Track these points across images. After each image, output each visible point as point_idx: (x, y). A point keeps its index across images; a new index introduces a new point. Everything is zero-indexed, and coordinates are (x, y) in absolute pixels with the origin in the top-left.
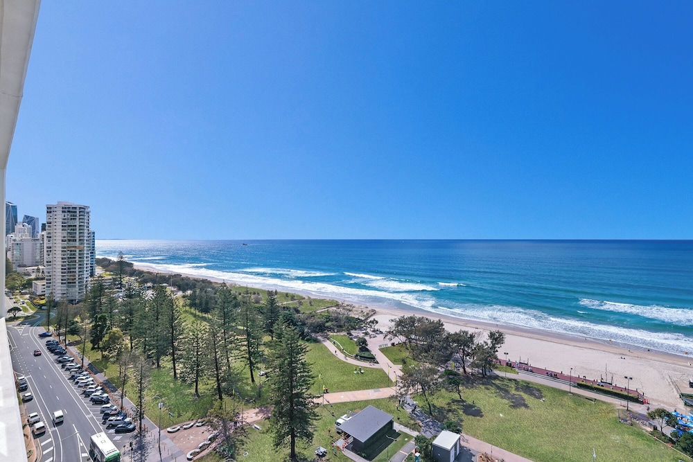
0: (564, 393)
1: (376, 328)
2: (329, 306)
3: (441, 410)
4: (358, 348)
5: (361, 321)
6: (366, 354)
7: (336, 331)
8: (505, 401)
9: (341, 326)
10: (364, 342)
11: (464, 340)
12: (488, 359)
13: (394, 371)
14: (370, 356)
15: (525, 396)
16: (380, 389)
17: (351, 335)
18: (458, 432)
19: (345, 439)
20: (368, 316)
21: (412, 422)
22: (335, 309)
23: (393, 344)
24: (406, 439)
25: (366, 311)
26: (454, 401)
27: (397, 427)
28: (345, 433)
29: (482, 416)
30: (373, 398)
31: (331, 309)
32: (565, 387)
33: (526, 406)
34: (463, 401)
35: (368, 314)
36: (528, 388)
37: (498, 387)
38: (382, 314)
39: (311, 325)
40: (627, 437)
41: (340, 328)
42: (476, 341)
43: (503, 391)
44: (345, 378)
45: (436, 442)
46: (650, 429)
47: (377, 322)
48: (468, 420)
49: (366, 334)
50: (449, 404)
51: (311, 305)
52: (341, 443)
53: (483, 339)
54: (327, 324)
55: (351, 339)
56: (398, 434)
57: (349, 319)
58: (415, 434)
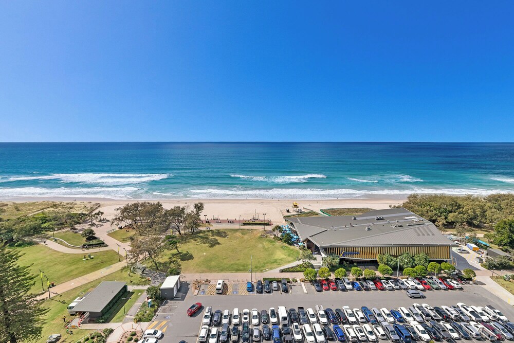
0: (237, 230)
1: (102, 218)
2: (44, 207)
3: (165, 264)
4: (85, 239)
5: (85, 215)
6: (94, 242)
7: (56, 229)
8: (207, 244)
9: (62, 224)
10: (91, 232)
11: (177, 213)
12: (195, 221)
13: (125, 248)
14: (99, 243)
15: (217, 238)
16: (112, 266)
17: (75, 229)
18: (178, 274)
19: (81, 316)
20: (92, 209)
21: (143, 280)
22: (52, 209)
23: (121, 228)
24: (139, 294)
25: (89, 206)
26: (174, 255)
27: (130, 288)
28: (80, 312)
29: (193, 259)
30: (105, 275)
31: (46, 210)
32: (237, 227)
33: (219, 244)
34: (180, 253)
35: (91, 208)
36: (219, 233)
37: (202, 237)
38: (106, 205)
39: (21, 229)
40: (265, 243)
41: (61, 225)
42: (186, 211)
43: (205, 239)
44: (73, 267)
45: (163, 286)
46: (273, 237)
47: (102, 213)
48: (184, 264)
49: (93, 225)
50: (170, 258)
51: (18, 210)
52: (76, 321)
53: (190, 209)
54: (43, 225)
55: (76, 233)
56: (133, 293)
57: (71, 216)
58: (146, 287)
